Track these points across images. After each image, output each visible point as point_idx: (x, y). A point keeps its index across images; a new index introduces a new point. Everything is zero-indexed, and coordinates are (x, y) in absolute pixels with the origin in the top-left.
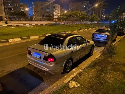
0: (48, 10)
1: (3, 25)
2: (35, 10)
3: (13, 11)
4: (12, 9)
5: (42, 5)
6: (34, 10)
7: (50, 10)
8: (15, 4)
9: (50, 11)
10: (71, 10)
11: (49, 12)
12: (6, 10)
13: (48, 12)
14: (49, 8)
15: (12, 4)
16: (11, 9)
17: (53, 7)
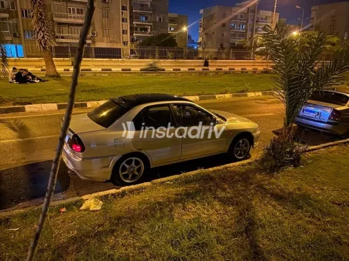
0: (242, 29)
1: (112, 69)
2: (204, 29)
3: (150, 34)
4: (149, 30)
5: (224, 16)
6: (202, 29)
7: (246, 30)
8: (158, 18)
9: (247, 32)
10: (312, 27)
11: (243, 35)
12: (136, 33)
13: (240, 36)
14: (244, 24)
15: (149, 18)
16: (146, 30)
17: (257, 21)
